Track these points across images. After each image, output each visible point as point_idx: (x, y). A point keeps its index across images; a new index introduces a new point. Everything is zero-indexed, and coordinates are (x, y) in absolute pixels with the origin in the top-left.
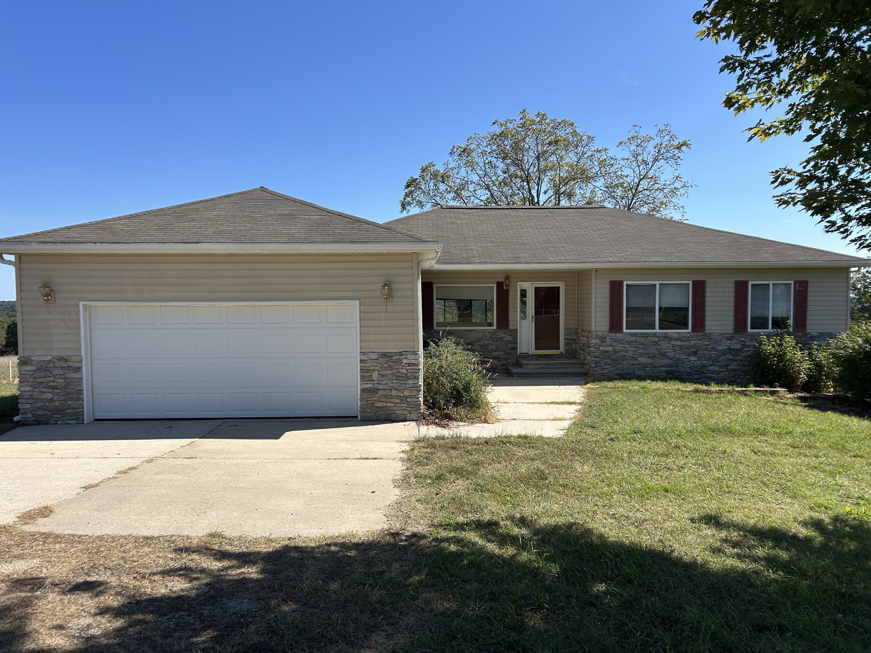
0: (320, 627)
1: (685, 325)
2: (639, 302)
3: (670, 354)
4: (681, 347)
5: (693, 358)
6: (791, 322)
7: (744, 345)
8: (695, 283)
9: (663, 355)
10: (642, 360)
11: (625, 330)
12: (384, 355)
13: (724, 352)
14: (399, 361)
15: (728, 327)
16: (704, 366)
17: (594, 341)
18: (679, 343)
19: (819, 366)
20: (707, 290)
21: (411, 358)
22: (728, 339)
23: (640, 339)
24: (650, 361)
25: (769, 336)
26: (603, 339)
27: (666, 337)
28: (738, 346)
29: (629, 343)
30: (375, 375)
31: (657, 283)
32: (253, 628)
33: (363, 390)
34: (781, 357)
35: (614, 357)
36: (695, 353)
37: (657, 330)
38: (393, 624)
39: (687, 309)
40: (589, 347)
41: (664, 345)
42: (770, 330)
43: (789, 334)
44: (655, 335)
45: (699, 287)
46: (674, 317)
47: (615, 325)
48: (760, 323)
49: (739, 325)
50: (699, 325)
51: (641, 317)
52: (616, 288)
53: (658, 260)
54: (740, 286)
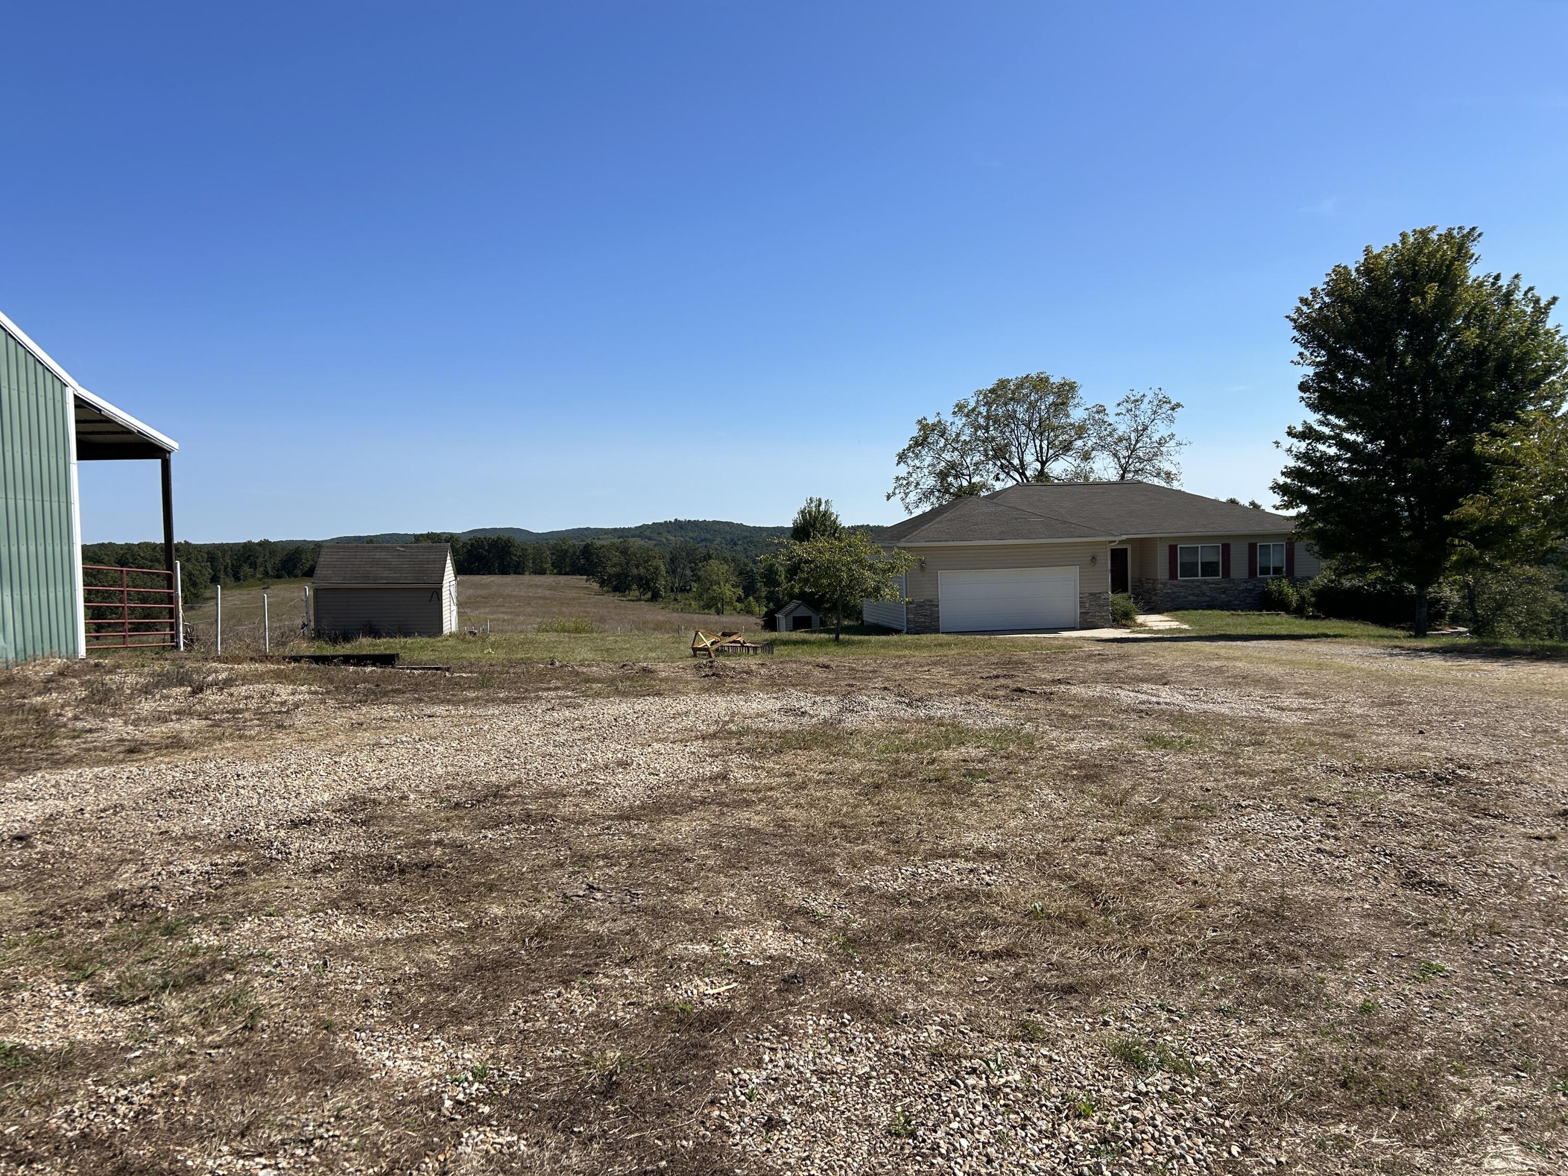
2: (1187, 559)
3: (1209, 594)
4: (1216, 589)
5: (1223, 596)
6: (1284, 569)
7: (1255, 586)
8: (1223, 545)
9: (1204, 594)
10: (1191, 598)
12: (1092, 594)
13: (1243, 591)
14: (1100, 597)
15: (1245, 574)
16: (1230, 601)
17: (1160, 586)
18: (1213, 586)
19: (1303, 598)
20: (1232, 550)
21: (1106, 596)
22: (1245, 582)
23: (1190, 584)
24: (1195, 598)
25: (1273, 580)
26: (1165, 584)
27: (1206, 582)
28: (1252, 587)
29: (1182, 586)
30: (1087, 605)
31: (1199, 546)
33: (1081, 613)
34: (1280, 593)
35: (1173, 596)
36: (1224, 592)
37: (1200, 578)
39: (1218, 563)
40: (1155, 590)
41: (1204, 587)
42: (1271, 575)
43: (1285, 578)
44: (1198, 581)
45: (1226, 548)
46: (1209, 568)
47: (1173, 576)
48: (1265, 571)
49: (1252, 573)
50: (1226, 573)
51: (1189, 569)
52: (1173, 549)
53: (1199, 531)
54: (1252, 547)
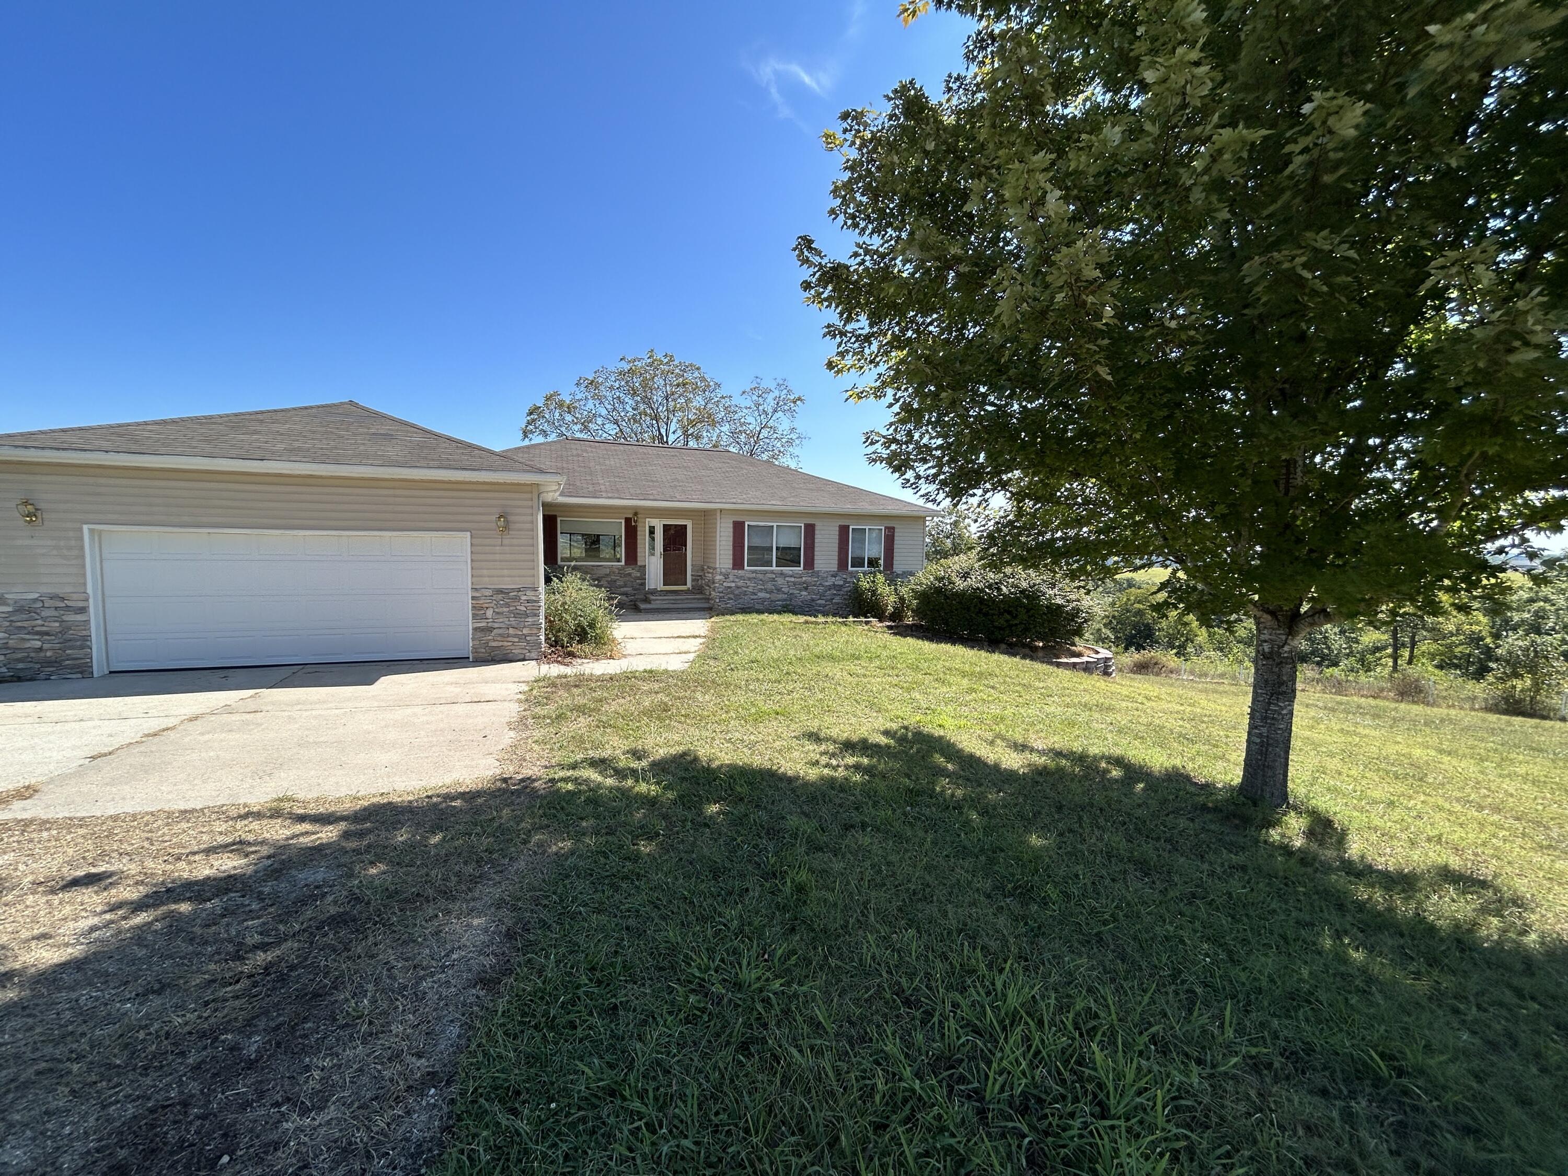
0: (415, 886)
1: (798, 563)
2: (758, 542)
3: (785, 590)
4: (794, 583)
5: (804, 593)
6: (881, 562)
7: (845, 582)
8: (807, 526)
9: (779, 590)
10: (761, 595)
11: (746, 567)
12: (498, 591)
13: (830, 588)
14: (517, 598)
15: (833, 566)
16: (813, 600)
17: (718, 577)
18: (793, 579)
19: (902, 599)
20: (817, 532)
21: (530, 595)
22: (834, 576)
23: (761, 576)
24: (768, 596)
25: (865, 574)
26: (726, 576)
27: (782, 574)
28: (841, 583)
29: (749, 579)
30: (489, 613)
31: (775, 525)
32: (330, 898)
33: (475, 629)
34: (874, 592)
35: (737, 592)
36: (806, 589)
37: (774, 568)
38: (501, 872)
39: (800, 548)
40: (714, 583)
41: (780, 581)
42: (866, 568)
43: (880, 572)
44: (772, 572)
45: (810, 530)
46: (788, 556)
47: (738, 563)
48: (858, 562)
49: (842, 564)
50: (810, 564)
51: (761, 555)
52: (738, 527)
53: (775, 504)
54: (844, 530)
